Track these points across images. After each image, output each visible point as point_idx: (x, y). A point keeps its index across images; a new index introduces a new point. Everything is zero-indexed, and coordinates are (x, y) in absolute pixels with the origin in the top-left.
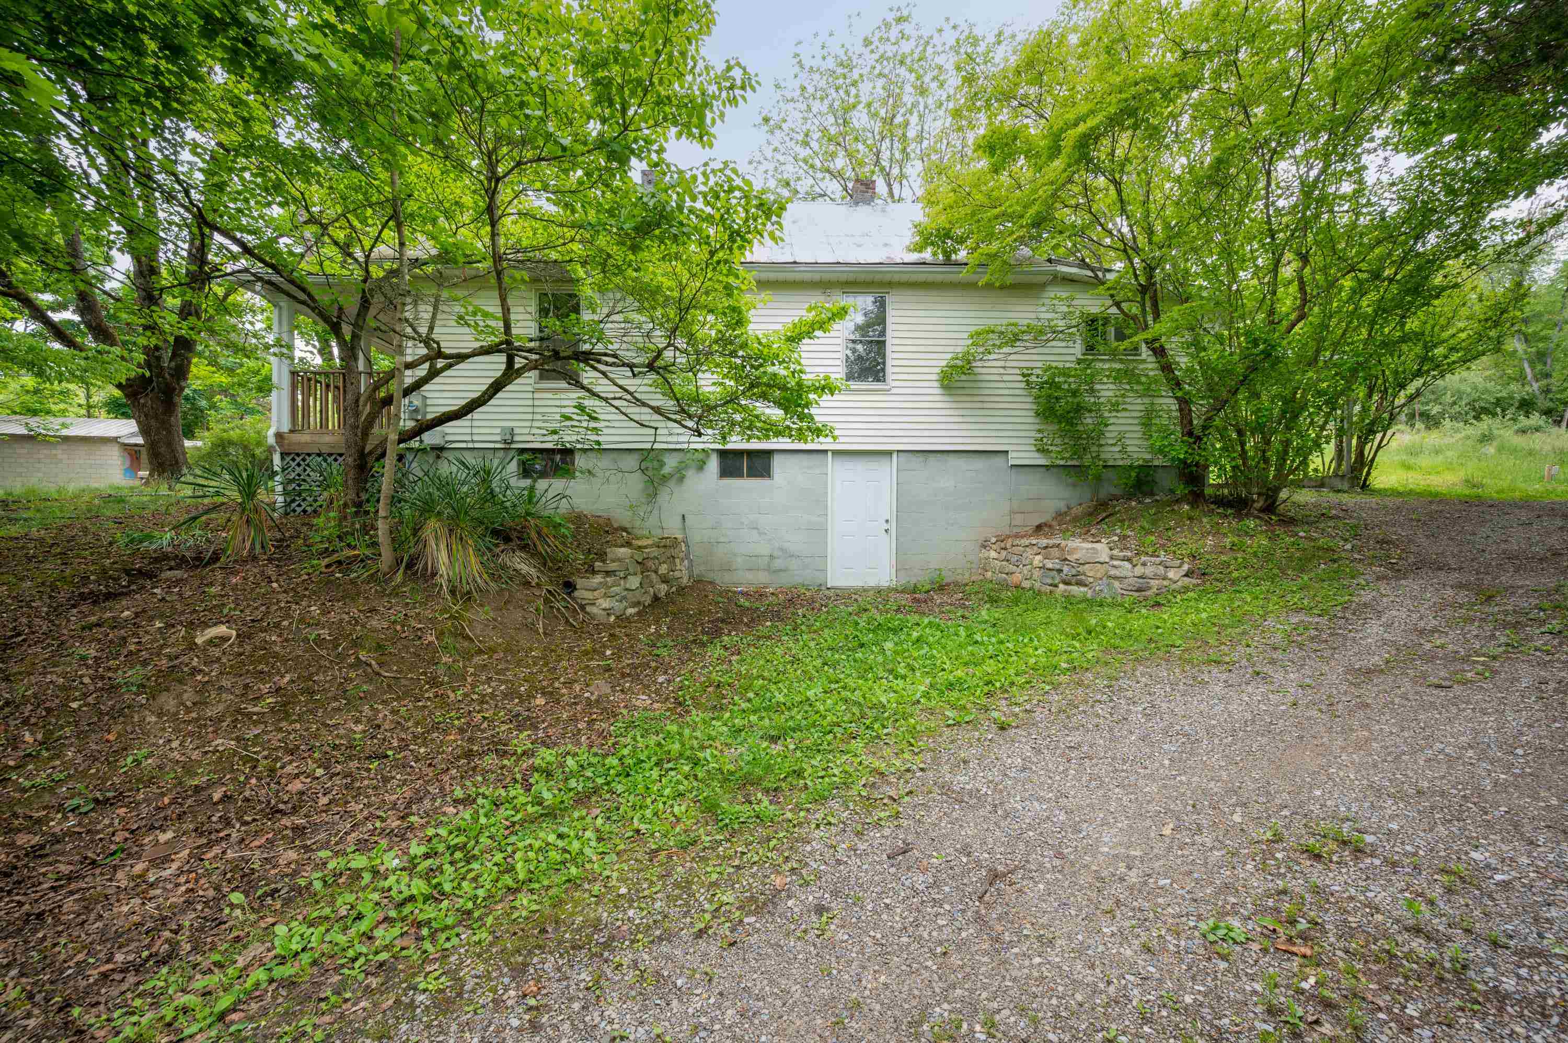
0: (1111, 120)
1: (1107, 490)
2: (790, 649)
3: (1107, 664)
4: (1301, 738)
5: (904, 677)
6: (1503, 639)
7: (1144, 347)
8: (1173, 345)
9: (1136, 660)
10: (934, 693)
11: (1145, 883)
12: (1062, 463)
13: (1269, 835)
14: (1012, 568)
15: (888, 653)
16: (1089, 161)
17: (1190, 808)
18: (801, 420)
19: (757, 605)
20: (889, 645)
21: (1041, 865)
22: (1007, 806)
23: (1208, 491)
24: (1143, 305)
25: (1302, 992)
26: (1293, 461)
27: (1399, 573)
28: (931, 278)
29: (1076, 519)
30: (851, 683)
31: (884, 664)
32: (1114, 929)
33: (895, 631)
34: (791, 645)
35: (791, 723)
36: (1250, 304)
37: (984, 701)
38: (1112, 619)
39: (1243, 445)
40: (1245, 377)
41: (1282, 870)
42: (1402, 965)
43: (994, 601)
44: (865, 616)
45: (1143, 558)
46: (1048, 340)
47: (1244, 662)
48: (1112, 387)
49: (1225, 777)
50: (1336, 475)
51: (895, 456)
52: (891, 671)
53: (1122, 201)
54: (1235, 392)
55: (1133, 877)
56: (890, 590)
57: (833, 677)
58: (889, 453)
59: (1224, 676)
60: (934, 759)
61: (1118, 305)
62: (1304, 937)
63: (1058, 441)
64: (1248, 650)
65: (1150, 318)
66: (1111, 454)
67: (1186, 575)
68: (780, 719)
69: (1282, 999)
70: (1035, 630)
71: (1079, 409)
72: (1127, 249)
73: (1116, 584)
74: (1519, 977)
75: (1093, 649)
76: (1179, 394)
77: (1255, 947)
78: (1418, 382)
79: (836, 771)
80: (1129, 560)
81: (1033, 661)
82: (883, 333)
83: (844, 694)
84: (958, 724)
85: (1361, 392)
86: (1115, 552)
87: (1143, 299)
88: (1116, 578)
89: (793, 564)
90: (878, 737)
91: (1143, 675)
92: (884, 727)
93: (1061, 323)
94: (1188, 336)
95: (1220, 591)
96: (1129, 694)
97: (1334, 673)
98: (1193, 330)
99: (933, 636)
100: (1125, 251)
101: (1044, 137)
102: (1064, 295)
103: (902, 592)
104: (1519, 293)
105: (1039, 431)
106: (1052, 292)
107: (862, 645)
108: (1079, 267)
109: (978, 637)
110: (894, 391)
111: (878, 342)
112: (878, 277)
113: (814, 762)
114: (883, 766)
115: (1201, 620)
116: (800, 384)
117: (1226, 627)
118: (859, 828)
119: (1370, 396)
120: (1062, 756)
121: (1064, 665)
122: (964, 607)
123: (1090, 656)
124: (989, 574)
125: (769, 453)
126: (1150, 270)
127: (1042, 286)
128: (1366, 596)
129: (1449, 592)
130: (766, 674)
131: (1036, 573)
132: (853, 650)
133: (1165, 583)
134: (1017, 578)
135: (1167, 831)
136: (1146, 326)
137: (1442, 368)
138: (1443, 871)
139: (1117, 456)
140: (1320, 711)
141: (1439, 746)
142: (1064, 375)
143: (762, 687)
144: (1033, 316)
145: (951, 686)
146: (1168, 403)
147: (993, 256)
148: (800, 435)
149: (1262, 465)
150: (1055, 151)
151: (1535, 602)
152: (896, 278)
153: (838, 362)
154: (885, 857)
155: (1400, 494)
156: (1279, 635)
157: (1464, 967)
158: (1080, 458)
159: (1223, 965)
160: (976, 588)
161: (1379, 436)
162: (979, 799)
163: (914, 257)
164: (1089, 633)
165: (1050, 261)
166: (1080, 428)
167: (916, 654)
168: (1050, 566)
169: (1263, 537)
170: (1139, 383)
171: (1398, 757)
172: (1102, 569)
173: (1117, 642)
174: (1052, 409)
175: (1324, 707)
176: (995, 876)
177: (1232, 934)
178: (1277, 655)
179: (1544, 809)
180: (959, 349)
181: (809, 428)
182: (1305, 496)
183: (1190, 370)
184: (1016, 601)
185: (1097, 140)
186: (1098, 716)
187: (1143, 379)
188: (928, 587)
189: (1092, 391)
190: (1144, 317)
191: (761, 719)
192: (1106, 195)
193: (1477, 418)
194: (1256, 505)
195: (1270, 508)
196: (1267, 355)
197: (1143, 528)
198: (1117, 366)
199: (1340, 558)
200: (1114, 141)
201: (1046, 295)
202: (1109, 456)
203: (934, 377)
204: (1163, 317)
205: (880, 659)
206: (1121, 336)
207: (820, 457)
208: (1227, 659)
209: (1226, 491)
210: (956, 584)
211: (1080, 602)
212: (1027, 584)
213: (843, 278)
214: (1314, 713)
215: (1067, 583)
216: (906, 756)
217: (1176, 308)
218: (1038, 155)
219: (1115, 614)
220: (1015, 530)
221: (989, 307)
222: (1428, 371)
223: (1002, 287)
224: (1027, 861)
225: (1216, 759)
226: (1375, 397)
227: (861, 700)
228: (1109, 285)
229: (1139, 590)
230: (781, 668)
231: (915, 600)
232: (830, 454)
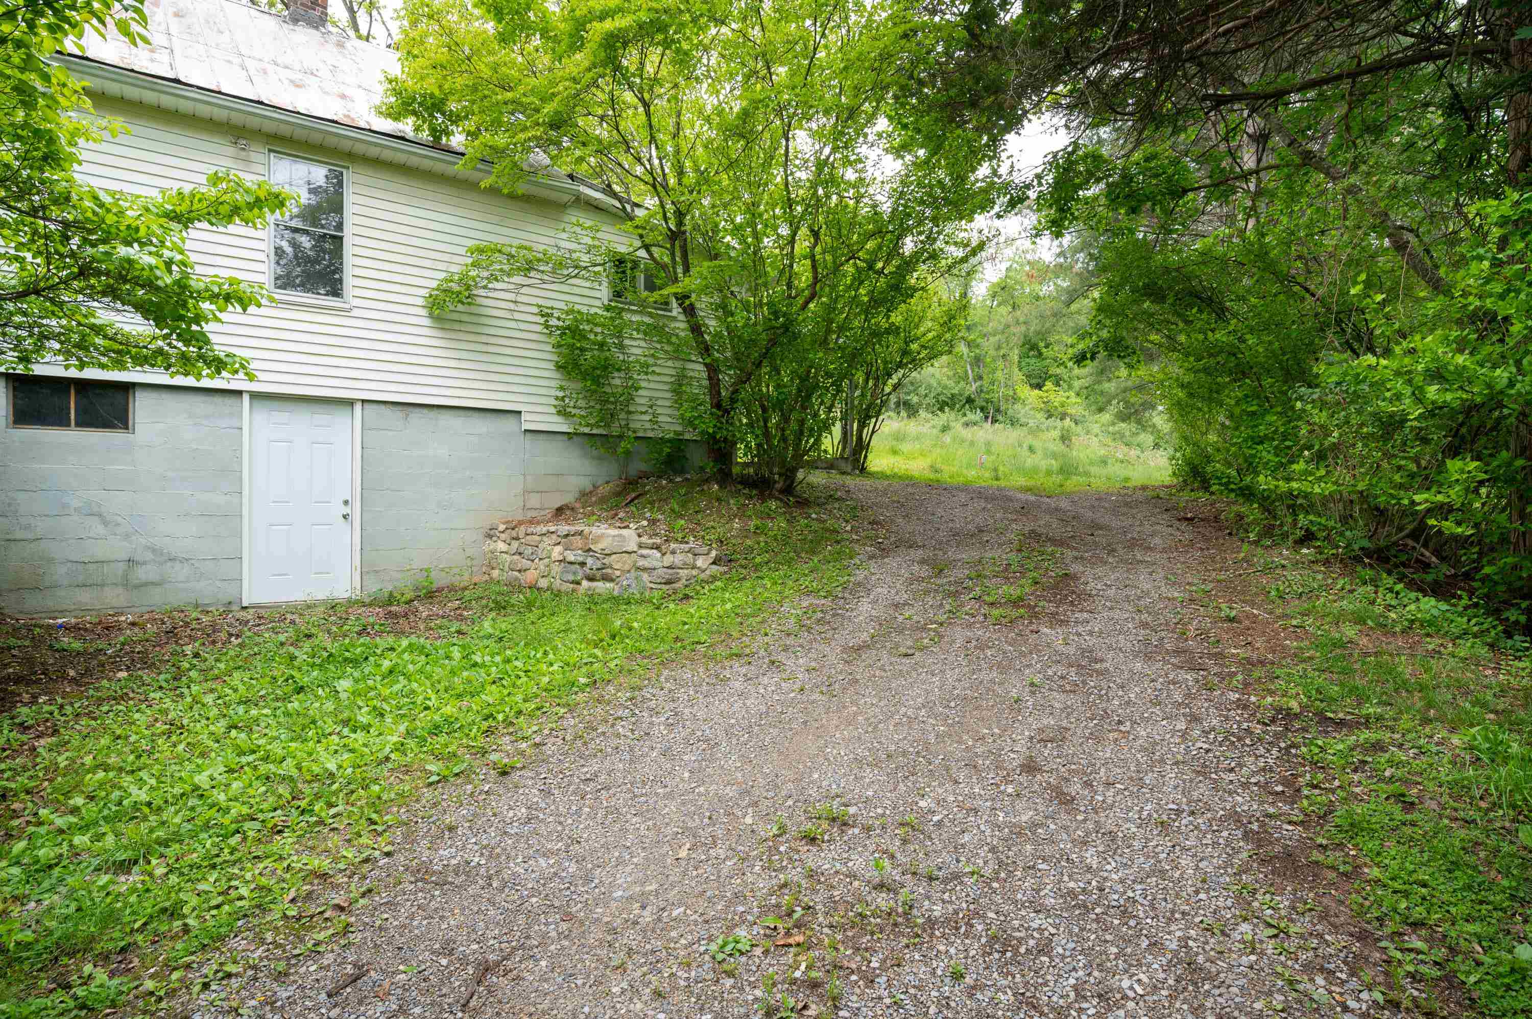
0: (641, 27)
1: (638, 466)
2: (166, 712)
3: (630, 672)
4: (805, 723)
5: (366, 728)
6: (948, 607)
7: (674, 304)
8: (703, 304)
9: (662, 663)
10: (411, 743)
11: (659, 919)
12: (587, 430)
13: (775, 831)
14: (525, 563)
15: (343, 696)
16: (617, 68)
17: (706, 821)
18: (187, 343)
19: (101, 644)
20: (344, 685)
21: (545, 935)
22: (507, 873)
23: (736, 470)
24: (673, 255)
25: (794, 982)
26: (807, 442)
27: (884, 551)
28: (414, 161)
29: (603, 500)
30: (277, 749)
31: (335, 713)
32: (625, 985)
33: (354, 662)
34: (168, 703)
35: (161, 833)
36: (773, 273)
37: (481, 741)
38: (639, 618)
39: (766, 421)
40: (768, 350)
41: (784, 864)
42: (870, 923)
43: (500, 607)
44: (307, 645)
45: (673, 546)
46: (569, 276)
47: (762, 652)
48: (643, 344)
49: (740, 779)
50: (842, 457)
51: (358, 407)
52: (345, 723)
53: (651, 126)
54: (759, 365)
55: (647, 916)
56: (351, 603)
57: (245, 747)
58: (350, 403)
59: (744, 670)
60: (405, 837)
61: (647, 247)
62: (798, 925)
63: (581, 403)
64: (766, 639)
65: (680, 270)
66: (641, 423)
67: (714, 563)
68: (134, 832)
69: (779, 996)
70: (550, 640)
71: (607, 367)
72: (657, 186)
73: (645, 576)
74: (944, 901)
75: (617, 655)
76: (708, 361)
77: (758, 951)
78: (901, 372)
79: (244, 891)
80: (658, 548)
81: (546, 679)
82: (340, 226)
83: (263, 768)
84: (444, 779)
85: (860, 377)
86: (644, 539)
87: (673, 245)
88: (645, 569)
89: (180, 572)
90: (321, 822)
91: (667, 680)
92: (330, 805)
93: (585, 258)
94: (717, 298)
95: (744, 578)
96: (653, 704)
97: (833, 654)
98: (721, 291)
99: (412, 663)
100: (654, 186)
101: (565, 20)
102: (589, 223)
103: (371, 605)
104: (964, 305)
105: (562, 388)
106: (575, 216)
107: (300, 690)
108: (604, 191)
109: (477, 658)
110: (355, 312)
111: (333, 237)
112: (331, 141)
113: (202, 886)
114: (324, 864)
115: (726, 611)
116: (182, 285)
117: (747, 616)
118: (281, 966)
119: (867, 381)
120: (574, 793)
121: (583, 680)
122: (460, 618)
123: (612, 665)
124: (495, 573)
125: (127, 388)
126: (680, 215)
127: (561, 207)
128: (860, 575)
129: (916, 567)
130: (113, 760)
131: (556, 569)
132: (286, 699)
133: (694, 572)
134: (530, 576)
135: (683, 854)
136: (676, 280)
137: (916, 363)
138: (902, 825)
139: (648, 425)
140: (822, 692)
141: (904, 709)
142: (588, 321)
143: (101, 785)
144: (552, 241)
145: (435, 731)
146: (698, 370)
147: (500, 152)
148: (186, 363)
149: (783, 445)
150: (576, 42)
151: (967, 572)
152: (359, 148)
153: (262, 256)
154: (323, 996)
155: (887, 477)
156: (793, 620)
157: (911, 907)
158: (607, 425)
159: (729, 982)
160: (479, 592)
161: (874, 420)
162: (468, 874)
163: (386, 125)
164: (613, 637)
165: (571, 176)
166: (608, 389)
167: (386, 692)
168: (571, 558)
169: (781, 519)
170: (669, 342)
171: (876, 727)
172: (629, 560)
173: (643, 645)
174: (576, 365)
175: (824, 689)
176: (486, 969)
177: (739, 946)
178: (790, 641)
179: (964, 750)
180: (454, 269)
181: (201, 357)
182: (818, 478)
183: (718, 335)
184: (529, 606)
185: (625, 45)
186: (618, 736)
187: (674, 339)
188: (408, 597)
189: (621, 346)
190: (674, 268)
191: (99, 837)
192: (635, 115)
193: (941, 409)
194: (778, 486)
195: (788, 490)
196: (786, 328)
197: (673, 510)
198: (647, 320)
199: (843, 540)
200: (643, 55)
201: (567, 218)
202: (637, 425)
203: (420, 301)
204: (694, 271)
205: (330, 706)
206: (651, 287)
207: (230, 401)
208: (747, 651)
209: (751, 470)
210: (452, 589)
211: (604, 601)
212: (543, 583)
213: (269, 127)
214: (816, 696)
215: (591, 579)
216: (364, 840)
217: (706, 264)
218: (556, 40)
219: (644, 610)
220: (531, 514)
221: (496, 219)
222: (906, 364)
223: (512, 197)
224: (528, 937)
225: (733, 761)
226: (871, 383)
227: (294, 772)
228: (637, 222)
229: (668, 582)
230: (144, 745)
231: (391, 615)
232: (246, 398)
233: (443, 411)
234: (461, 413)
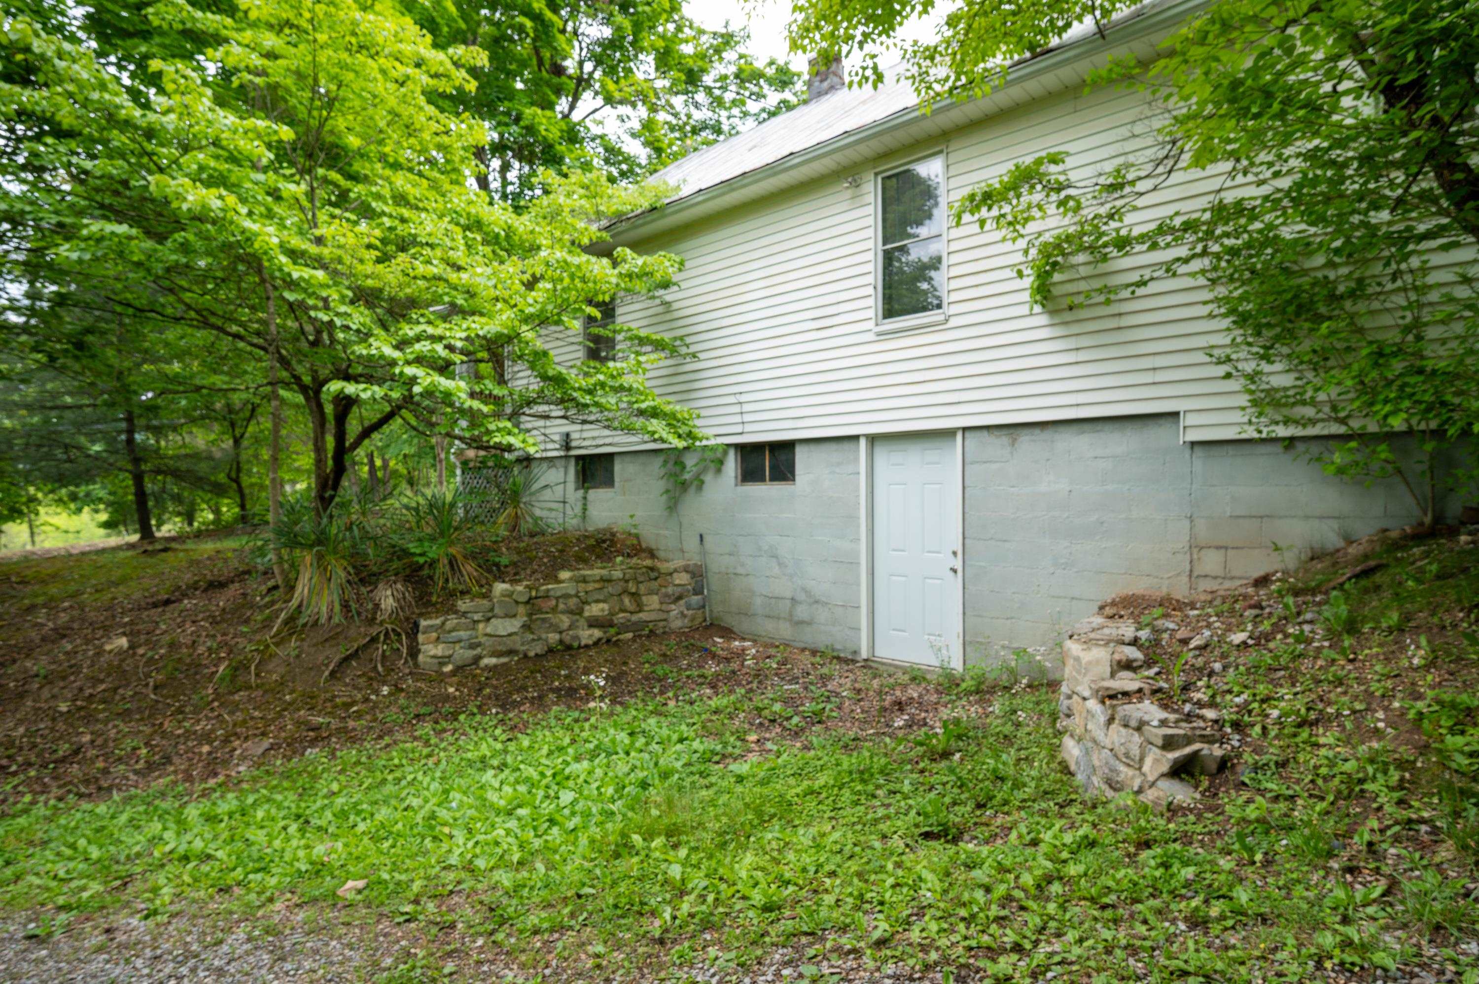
58: (948, 434)
73: (1096, 756)
88: (1095, 741)
110: (952, 322)
125: (792, 445)
133: (1138, 781)
153: (870, 290)
172: (1083, 712)
207: (846, 446)
213: (866, 151)
232: (863, 442)
233: (1061, 429)
234: (1086, 427)
